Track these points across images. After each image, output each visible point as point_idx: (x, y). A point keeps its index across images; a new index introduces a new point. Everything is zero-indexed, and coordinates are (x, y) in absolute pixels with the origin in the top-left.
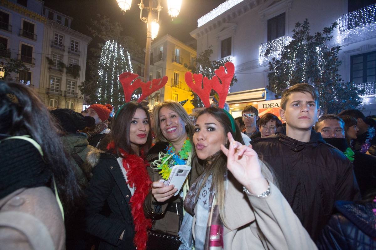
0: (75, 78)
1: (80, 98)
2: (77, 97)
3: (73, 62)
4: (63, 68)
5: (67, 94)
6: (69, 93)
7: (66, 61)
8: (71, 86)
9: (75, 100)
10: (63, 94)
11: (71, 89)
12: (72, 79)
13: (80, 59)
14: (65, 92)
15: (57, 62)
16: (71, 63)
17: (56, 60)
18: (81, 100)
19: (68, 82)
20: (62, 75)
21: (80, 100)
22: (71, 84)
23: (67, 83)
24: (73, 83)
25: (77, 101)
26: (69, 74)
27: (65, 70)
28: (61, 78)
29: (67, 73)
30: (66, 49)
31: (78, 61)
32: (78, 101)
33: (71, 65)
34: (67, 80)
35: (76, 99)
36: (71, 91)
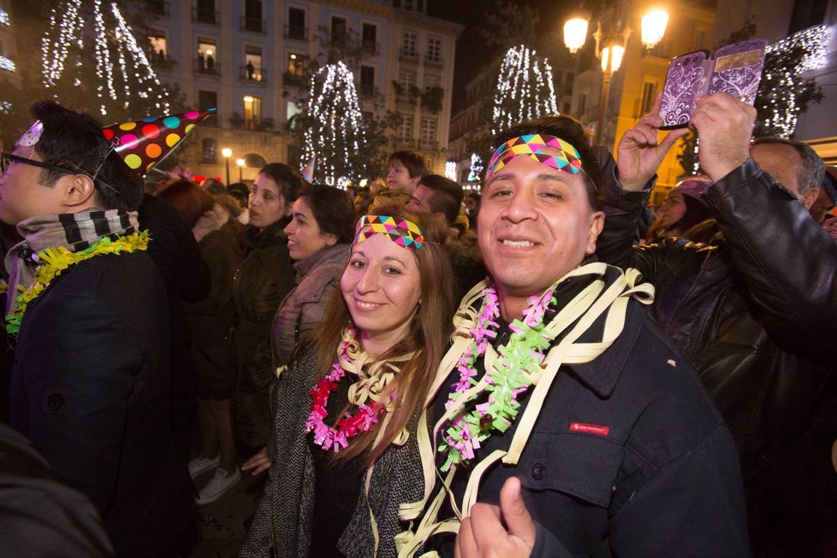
0: (434, 113)
1: (442, 150)
2: (437, 150)
3: (432, 82)
4: (416, 96)
5: (423, 145)
6: (425, 142)
7: (420, 84)
8: (428, 130)
9: (434, 155)
10: (416, 146)
11: (428, 135)
12: (429, 116)
13: (442, 75)
14: (420, 141)
15: (407, 88)
16: (429, 85)
17: (404, 84)
18: (444, 154)
19: (423, 122)
20: (415, 111)
21: (441, 154)
22: (429, 124)
23: (421, 124)
24: (431, 123)
25: (436, 156)
26: (424, 108)
27: (419, 100)
28: (413, 116)
29: (422, 105)
30: (422, 59)
31: (440, 78)
32: (439, 156)
33: (428, 88)
34: (422, 118)
35: (436, 152)
36: (428, 137)
